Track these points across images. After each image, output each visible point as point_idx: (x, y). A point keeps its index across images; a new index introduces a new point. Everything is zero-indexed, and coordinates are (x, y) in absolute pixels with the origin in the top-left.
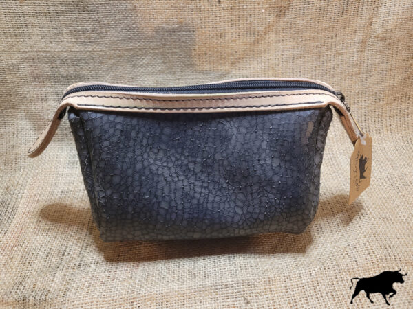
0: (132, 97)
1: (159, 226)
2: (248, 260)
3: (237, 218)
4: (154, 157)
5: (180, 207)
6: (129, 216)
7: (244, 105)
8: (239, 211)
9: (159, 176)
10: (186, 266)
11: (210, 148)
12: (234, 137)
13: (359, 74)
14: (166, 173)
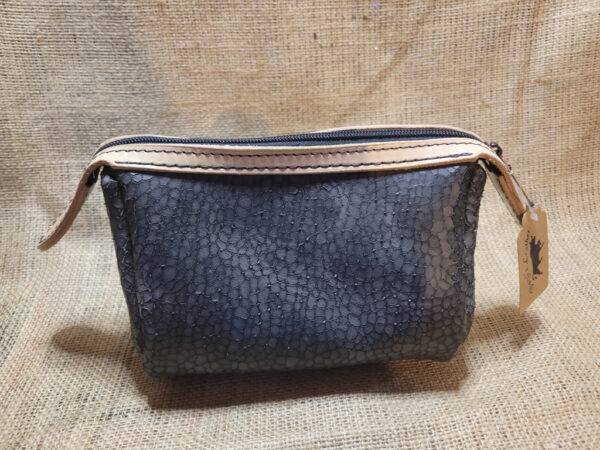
0: (194, 152)
1: (233, 347)
2: (372, 402)
3: (352, 334)
4: (226, 240)
5: (266, 317)
6: (188, 332)
7: (356, 162)
8: (354, 322)
9: (233, 269)
10: (275, 414)
11: (309, 226)
12: (343, 210)
13: (517, 133)
14: (244, 264)
